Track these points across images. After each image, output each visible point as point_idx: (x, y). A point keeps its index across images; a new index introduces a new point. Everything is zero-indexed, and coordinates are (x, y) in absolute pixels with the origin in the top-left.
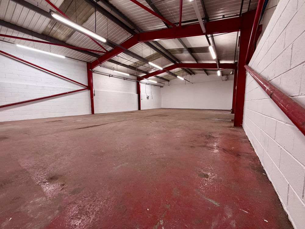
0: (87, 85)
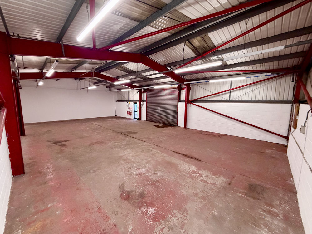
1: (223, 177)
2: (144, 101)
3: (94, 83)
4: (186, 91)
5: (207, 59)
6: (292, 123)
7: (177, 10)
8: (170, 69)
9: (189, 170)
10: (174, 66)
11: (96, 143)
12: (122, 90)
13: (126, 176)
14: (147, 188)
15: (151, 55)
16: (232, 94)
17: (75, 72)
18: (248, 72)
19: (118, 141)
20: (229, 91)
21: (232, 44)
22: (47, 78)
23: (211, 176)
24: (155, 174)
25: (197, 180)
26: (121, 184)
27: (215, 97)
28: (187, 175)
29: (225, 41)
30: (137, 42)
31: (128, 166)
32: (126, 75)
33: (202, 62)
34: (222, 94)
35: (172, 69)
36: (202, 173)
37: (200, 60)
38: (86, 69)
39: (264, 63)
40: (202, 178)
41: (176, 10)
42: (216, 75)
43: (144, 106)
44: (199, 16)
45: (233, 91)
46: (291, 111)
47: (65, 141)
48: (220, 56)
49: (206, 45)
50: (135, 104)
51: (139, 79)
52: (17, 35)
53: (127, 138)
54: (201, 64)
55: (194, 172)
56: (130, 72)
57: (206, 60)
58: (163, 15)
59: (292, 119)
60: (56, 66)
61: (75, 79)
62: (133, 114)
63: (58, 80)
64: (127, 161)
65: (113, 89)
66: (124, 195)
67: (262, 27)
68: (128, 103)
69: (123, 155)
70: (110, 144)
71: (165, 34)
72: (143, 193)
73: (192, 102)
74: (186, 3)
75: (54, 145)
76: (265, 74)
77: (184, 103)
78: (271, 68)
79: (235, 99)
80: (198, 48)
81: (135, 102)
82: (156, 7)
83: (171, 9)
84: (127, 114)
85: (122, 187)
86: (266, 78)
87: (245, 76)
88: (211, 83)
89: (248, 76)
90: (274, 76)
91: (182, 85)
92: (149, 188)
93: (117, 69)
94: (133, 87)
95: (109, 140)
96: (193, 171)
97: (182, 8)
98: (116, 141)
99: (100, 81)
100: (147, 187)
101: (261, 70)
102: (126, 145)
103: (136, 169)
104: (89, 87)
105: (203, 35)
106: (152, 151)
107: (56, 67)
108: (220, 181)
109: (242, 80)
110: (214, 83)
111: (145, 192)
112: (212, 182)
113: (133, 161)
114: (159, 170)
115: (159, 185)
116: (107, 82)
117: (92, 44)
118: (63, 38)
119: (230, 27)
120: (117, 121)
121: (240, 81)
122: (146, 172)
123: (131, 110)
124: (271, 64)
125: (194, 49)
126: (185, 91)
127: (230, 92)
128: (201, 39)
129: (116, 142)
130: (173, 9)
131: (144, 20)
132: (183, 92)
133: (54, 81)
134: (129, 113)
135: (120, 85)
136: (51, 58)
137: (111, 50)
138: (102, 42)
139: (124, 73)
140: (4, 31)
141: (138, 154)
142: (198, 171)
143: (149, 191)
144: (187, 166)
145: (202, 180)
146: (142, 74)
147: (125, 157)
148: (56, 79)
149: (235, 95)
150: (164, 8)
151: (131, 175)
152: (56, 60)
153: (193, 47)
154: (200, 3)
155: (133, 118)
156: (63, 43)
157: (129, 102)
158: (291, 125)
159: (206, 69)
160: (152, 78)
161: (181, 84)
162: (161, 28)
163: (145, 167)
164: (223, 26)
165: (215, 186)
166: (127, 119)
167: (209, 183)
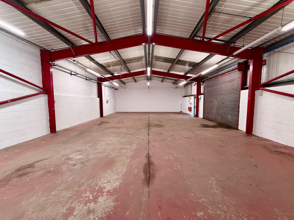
0: (41, 86)
2: (201, 94)
50: (195, 99)
68: (189, 98)
81: (195, 96)
84: (188, 109)
94: (187, 78)
123: (191, 105)
155: (193, 114)
166: (188, 115)
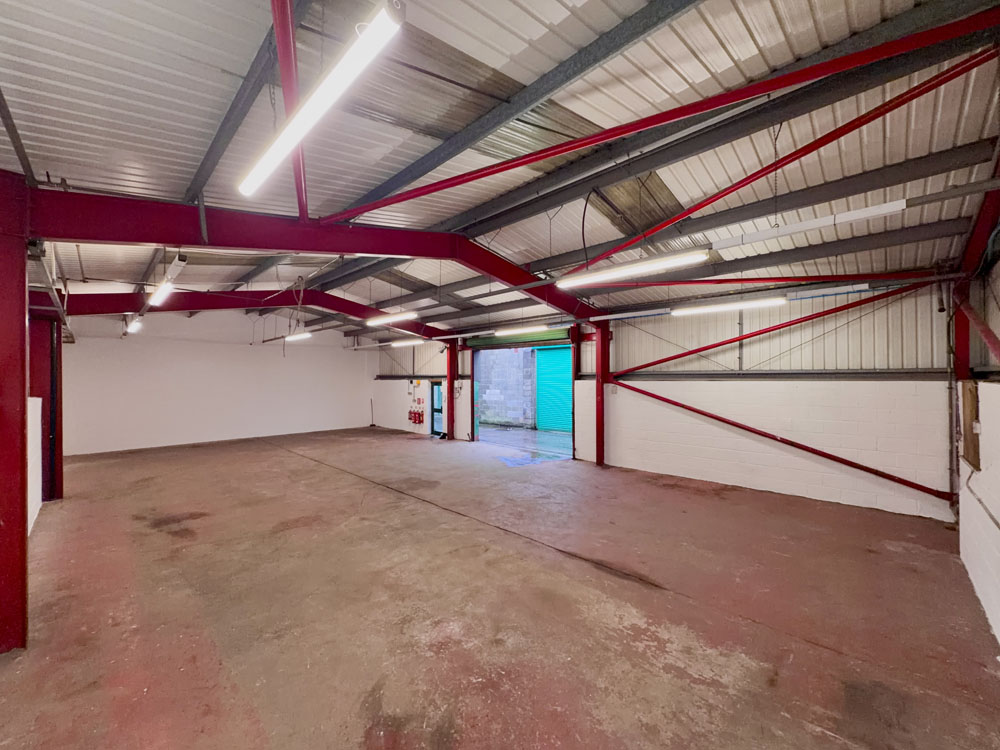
1: (746, 654)
2: (463, 377)
3: (308, 324)
4: (597, 344)
5: (659, 244)
6: (961, 445)
7: (557, 104)
8: (542, 276)
9: (621, 627)
10: (555, 267)
11: (296, 523)
12: (395, 345)
13: (391, 652)
14: (467, 705)
15: (482, 236)
16: (745, 350)
17: (245, 290)
18: (790, 283)
19: (372, 516)
20: (737, 343)
21: (733, 200)
22: (153, 309)
23: (702, 649)
24: (498, 642)
25: (652, 665)
26: (369, 689)
27: (690, 361)
28: (615, 646)
29: (712, 190)
30: (434, 196)
31: (403, 610)
32: (407, 295)
33: (645, 255)
34: (716, 354)
35: (549, 276)
36: (666, 637)
37: (636, 247)
38: (278, 279)
39: (841, 254)
40: (671, 660)
41: (551, 102)
42: (691, 295)
43: (463, 392)
44: (627, 118)
45: (750, 343)
46: (951, 406)
47: (193, 516)
48: (699, 236)
49: (652, 204)
50: (435, 387)
51: (447, 309)
52: (59, 181)
53: (403, 504)
54: (641, 259)
55: (638, 633)
56: (420, 289)
57: (657, 249)
58: (516, 117)
59: (959, 432)
60: (178, 272)
61: (247, 312)
62: (427, 418)
63: (191, 315)
64: (398, 592)
65: (367, 342)
66: (379, 737)
67: (822, 149)
68: (411, 382)
69: (387, 569)
70: (346, 526)
71: (523, 174)
72: (451, 726)
73: (617, 378)
74: (585, 80)
75: (153, 531)
76: (849, 288)
77: (593, 383)
78: (864, 269)
79: (755, 368)
80: (629, 212)
81: (435, 380)
82: (492, 96)
83: (536, 100)
84: (410, 419)
85: (373, 700)
86: (850, 302)
87: (785, 296)
88: (677, 319)
89: (792, 295)
90: (876, 293)
91: (583, 325)
92: (473, 704)
93: (377, 280)
94: (430, 333)
95: (343, 512)
96: (634, 627)
97: (573, 96)
98: (366, 516)
99: (325, 318)
100: (467, 701)
101: (833, 276)
102: (397, 529)
103: (428, 622)
104: (289, 334)
105: (643, 175)
106: (487, 550)
107: (180, 275)
108: (735, 669)
109: (775, 306)
110: (684, 319)
111: (459, 721)
112: (708, 675)
113: (420, 591)
114: (513, 628)
115: (510, 691)
116: (345, 318)
117: (297, 206)
118: (205, 188)
119: (725, 151)
120: (374, 442)
121: (770, 312)
122: (464, 635)
123: (421, 405)
124: (864, 256)
125: (616, 214)
126: (594, 343)
127: (741, 346)
128: (637, 187)
129: (363, 519)
130: (545, 98)
131: (456, 133)
132: (589, 348)
133: (178, 318)
134: (417, 417)
135: (388, 329)
136: (168, 249)
137: (357, 221)
138: (328, 200)
139: (398, 291)
140: (18, 168)
141: (439, 562)
142: (653, 628)
143: (475, 718)
144: (610, 607)
145: (668, 668)
146: (458, 293)
147: (393, 575)
148: (187, 312)
149: (757, 355)
150: (516, 98)
151: (411, 646)
152: (180, 256)
153: (611, 209)
154: (627, 82)
155: (429, 432)
156: (206, 204)
157: (414, 381)
158: (958, 452)
159: (659, 276)
160: (489, 306)
161: (579, 321)
162: (510, 157)
163: (464, 614)
164: (701, 148)
165: (718, 693)
166: (409, 436)
167: (695, 681)
